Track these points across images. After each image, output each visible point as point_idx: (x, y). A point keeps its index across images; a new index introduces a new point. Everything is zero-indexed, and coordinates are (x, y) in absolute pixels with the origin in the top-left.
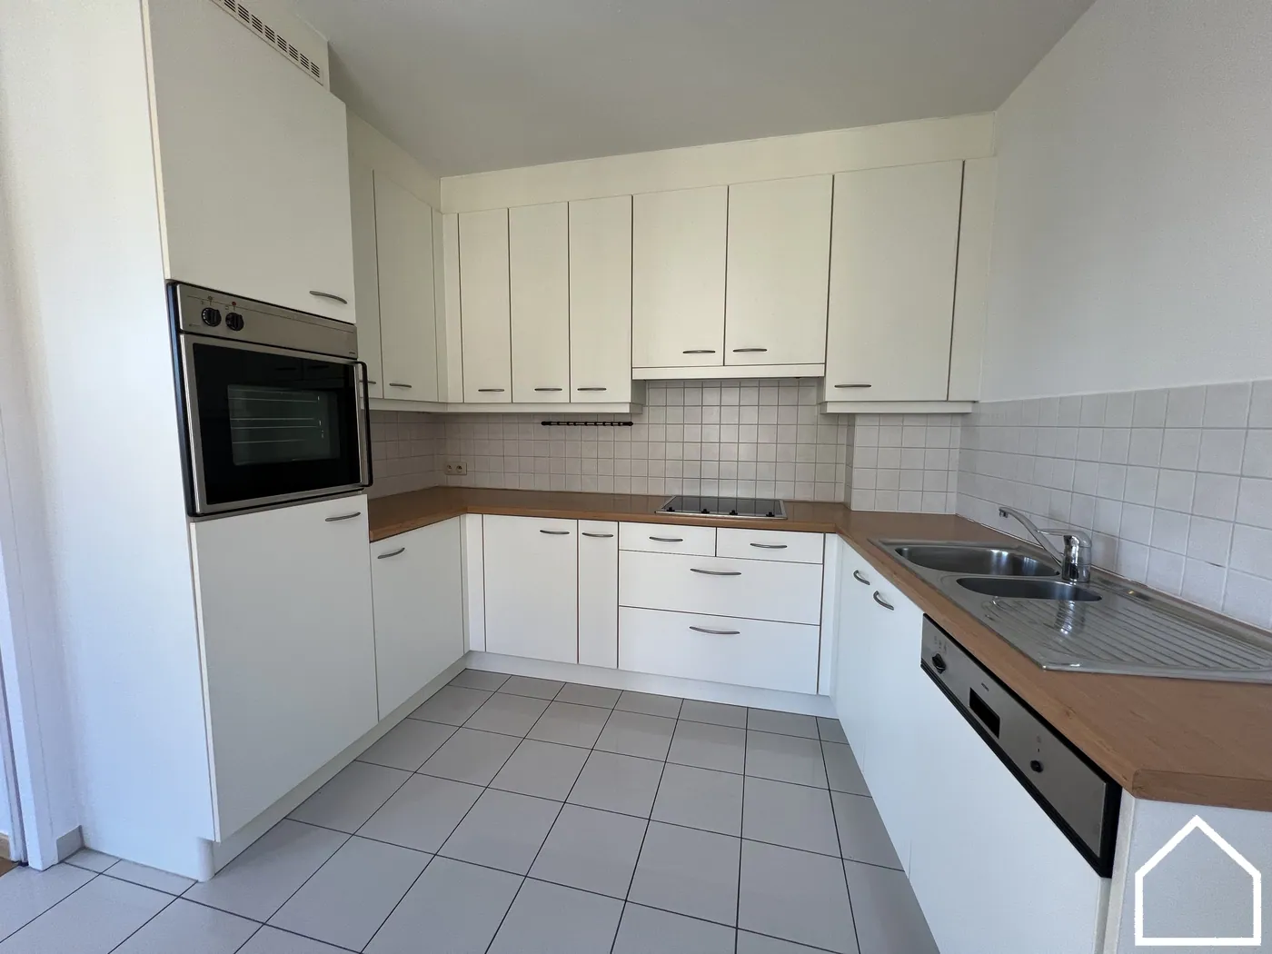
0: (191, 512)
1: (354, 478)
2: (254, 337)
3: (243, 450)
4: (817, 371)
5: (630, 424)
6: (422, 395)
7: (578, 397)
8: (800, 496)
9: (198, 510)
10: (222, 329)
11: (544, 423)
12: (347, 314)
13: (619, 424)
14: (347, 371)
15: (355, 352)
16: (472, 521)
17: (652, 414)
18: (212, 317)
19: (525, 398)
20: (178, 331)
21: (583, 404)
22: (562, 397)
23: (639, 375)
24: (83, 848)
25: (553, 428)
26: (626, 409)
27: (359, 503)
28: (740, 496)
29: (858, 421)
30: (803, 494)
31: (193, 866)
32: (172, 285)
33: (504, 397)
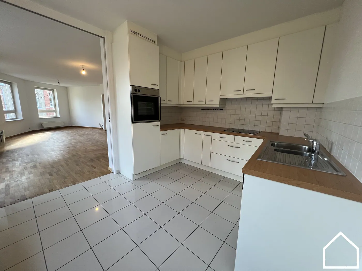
0: (132, 122)
1: (158, 119)
2: (142, 93)
3: (140, 112)
4: (270, 95)
5: (222, 110)
6: (175, 102)
7: (207, 103)
8: (267, 131)
9: (133, 122)
10: (137, 92)
11: (202, 109)
12: (158, 88)
13: (219, 109)
14: (158, 98)
15: (159, 95)
16: (182, 130)
17: (228, 107)
18: (136, 90)
19: (196, 103)
20: (131, 93)
21: (209, 105)
22: (203, 103)
23: (222, 97)
24: (119, 173)
25: (204, 110)
26: (218, 106)
27: (158, 123)
28: (249, 129)
29: (284, 109)
30: (268, 130)
31: (131, 178)
32: (131, 86)
33: (191, 103)
